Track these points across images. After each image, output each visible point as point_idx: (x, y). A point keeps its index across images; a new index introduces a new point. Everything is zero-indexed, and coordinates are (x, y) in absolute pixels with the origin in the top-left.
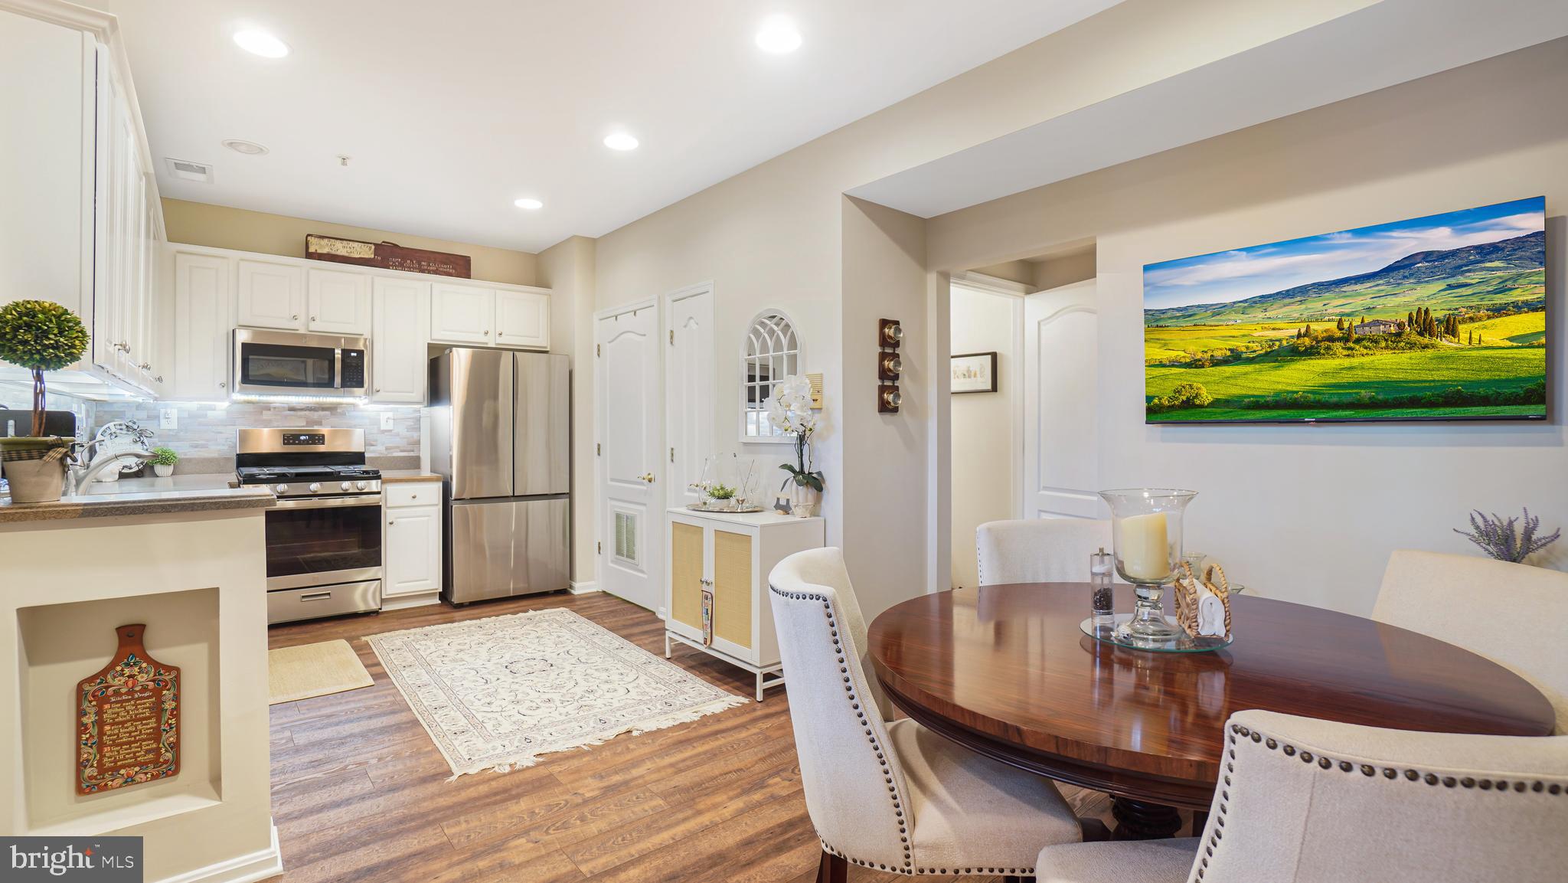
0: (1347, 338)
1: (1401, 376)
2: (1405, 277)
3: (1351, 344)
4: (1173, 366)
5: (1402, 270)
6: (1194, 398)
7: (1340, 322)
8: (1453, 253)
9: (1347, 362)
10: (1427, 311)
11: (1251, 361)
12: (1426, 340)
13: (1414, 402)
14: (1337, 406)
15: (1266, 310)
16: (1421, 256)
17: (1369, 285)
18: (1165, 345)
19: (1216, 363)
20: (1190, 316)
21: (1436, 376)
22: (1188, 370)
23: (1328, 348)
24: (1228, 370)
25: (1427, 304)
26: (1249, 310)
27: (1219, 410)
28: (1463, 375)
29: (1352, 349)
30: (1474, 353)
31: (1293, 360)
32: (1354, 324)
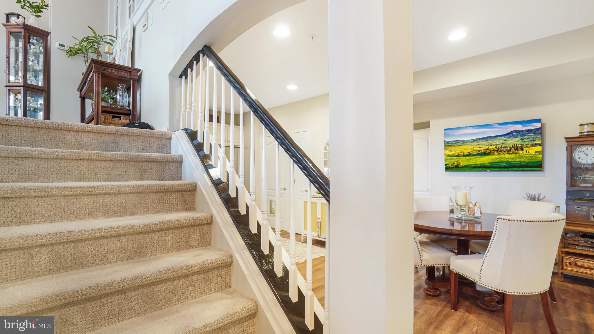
0: (498, 150)
1: (511, 160)
2: (511, 136)
3: (499, 152)
4: (453, 156)
5: (510, 134)
6: (459, 165)
7: (496, 146)
8: (522, 131)
9: (498, 156)
10: (516, 145)
11: (474, 155)
12: (517, 152)
13: (514, 167)
14: (496, 168)
15: (477, 142)
16: (515, 131)
17: (503, 137)
18: (450, 151)
19: (464, 156)
20: (457, 143)
21: (519, 160)
22: (457, 157)
23: (493, 153)
24: (468, 158)
25: (517, 143)
26: (473, 142)
27: (465, 168)
28: (525, 160)
29: (499, 153)
30: (527, 155)
31: (485, 156)
32: (500, 147)
